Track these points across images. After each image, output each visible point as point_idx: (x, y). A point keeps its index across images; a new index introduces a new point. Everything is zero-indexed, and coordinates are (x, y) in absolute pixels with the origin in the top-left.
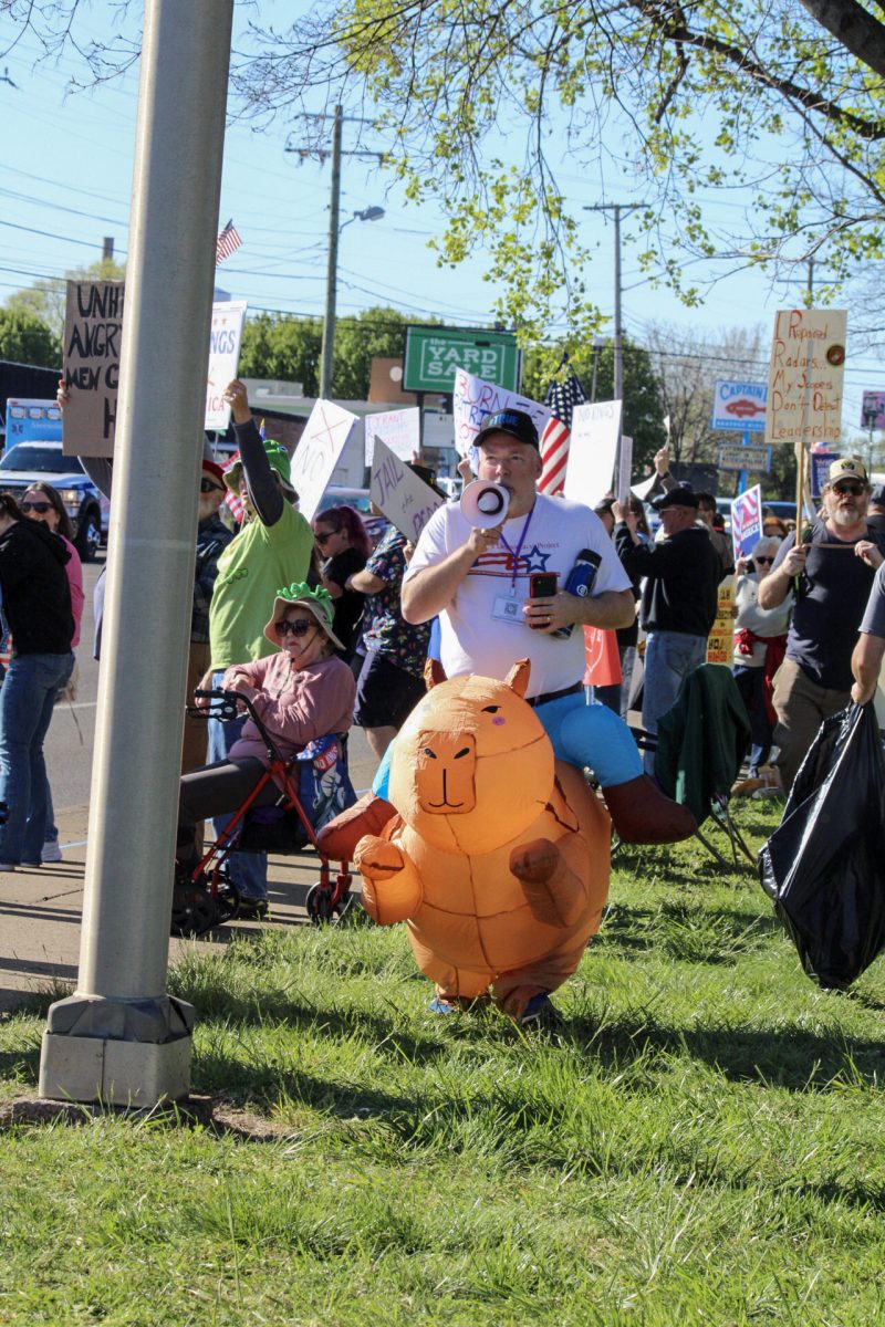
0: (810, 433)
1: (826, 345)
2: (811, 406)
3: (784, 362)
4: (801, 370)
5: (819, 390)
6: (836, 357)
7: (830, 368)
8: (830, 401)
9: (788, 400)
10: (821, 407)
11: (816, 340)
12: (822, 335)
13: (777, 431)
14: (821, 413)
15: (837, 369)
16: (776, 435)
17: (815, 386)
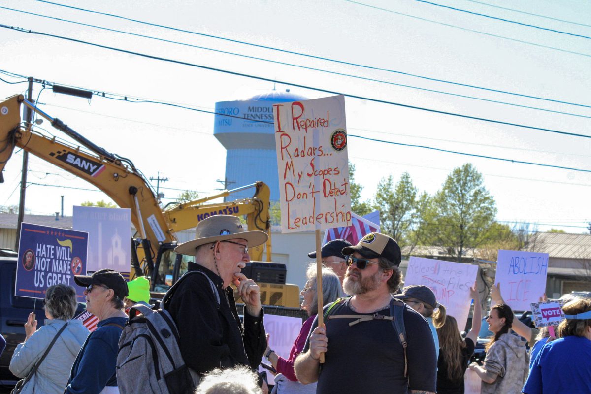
0: (323, 220)
1: (329, 132)
2: (322, 194)
3: (292, 153)
4: (308, 159)
5: (326, 177)
6: (340, 142)
7: (336, 153)
8: (339, 186)
9: (300, 189)
10: (330, 193)
11: (320, 128)
12: (324, 123)
13: (292, 221)
14: (331, 199)
15: (342, 152)
16: (292, 225)
17: (323, 173)
